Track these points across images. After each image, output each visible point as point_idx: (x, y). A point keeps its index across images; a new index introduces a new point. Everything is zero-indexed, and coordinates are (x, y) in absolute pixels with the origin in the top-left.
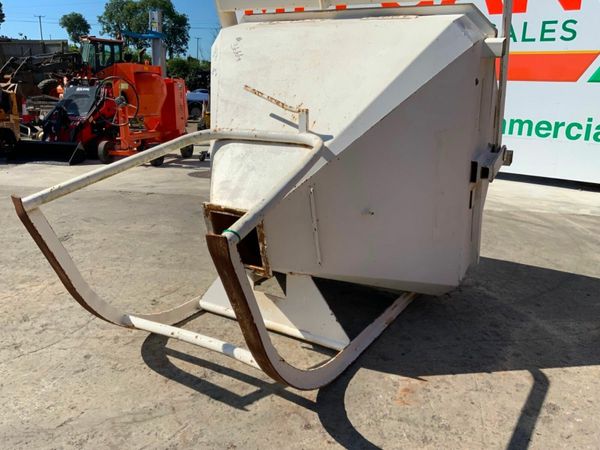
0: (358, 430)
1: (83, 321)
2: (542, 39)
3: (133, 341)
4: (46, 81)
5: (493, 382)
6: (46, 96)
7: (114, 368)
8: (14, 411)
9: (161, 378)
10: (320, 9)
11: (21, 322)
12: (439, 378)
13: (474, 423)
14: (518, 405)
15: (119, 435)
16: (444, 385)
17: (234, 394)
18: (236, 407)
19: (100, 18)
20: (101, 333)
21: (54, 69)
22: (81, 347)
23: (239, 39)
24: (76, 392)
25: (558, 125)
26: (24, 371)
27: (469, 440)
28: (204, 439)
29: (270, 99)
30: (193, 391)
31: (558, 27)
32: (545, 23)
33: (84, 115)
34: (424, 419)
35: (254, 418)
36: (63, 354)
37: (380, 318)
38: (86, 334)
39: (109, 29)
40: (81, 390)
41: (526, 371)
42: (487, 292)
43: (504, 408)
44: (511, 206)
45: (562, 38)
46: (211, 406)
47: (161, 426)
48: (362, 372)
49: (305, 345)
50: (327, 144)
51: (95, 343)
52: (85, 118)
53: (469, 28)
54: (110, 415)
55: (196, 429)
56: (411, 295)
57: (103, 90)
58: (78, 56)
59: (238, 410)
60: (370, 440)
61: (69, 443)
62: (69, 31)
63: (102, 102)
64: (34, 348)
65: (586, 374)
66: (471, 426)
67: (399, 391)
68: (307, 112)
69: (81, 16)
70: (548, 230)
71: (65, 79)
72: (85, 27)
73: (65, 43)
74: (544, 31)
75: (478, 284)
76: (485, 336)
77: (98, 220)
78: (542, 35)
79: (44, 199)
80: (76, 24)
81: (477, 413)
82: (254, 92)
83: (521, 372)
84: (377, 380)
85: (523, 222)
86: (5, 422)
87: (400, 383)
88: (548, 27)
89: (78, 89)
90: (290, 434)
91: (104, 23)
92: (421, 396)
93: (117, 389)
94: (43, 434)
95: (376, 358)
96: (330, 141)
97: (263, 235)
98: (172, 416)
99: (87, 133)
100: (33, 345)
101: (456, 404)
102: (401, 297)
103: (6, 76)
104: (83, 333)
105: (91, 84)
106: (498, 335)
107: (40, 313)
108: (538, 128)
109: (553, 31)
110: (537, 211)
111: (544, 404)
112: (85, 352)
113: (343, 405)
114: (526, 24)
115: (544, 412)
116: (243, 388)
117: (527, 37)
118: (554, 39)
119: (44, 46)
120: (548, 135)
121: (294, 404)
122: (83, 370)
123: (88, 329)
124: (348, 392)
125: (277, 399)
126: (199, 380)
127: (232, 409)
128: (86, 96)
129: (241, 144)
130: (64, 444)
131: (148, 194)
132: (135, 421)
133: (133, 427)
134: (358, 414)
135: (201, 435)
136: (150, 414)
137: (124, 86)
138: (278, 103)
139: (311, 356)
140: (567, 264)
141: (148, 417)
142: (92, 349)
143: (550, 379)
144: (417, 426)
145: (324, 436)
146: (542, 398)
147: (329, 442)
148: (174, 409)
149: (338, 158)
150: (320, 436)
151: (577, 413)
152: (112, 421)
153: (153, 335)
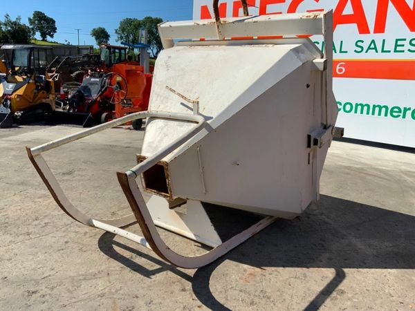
0: (213, 294)
1: (69, 222)
2: (395, 51)
3: (95, 235)
4: (78, 72)
5: (308, 274)
6: (76, 82)
7: (80, 250)
8: (20, 269)
9: (106, 256)
10: (218, 39)
11: (34, 220)
12: (273, 268)
13: (287, 296)
14: (318, 288)
15: (75, 286)
16: (275, 273)
17: (146, 269)
18: (145, 276)
19: (116, 30)
20: (77, 229)
21: (83, 64)
22: (64, 237)
23: (170, 57)
24: (56, 261)
25: (406, 110)
26: (30, 248)
27: (280, 305)
28: (121, 292)
29: (179, 94)
30: (122, 265)
31: (406, 43)
32: (397, 40)
33: (94, 96)
34: (256, 291)
35: (153, 283)
36: (54, 240)
37: (246, 231)
38: (69, 230)
39: (121, 38)
40: (59, 260)
41: (333, 269)
42: (326, 219)
43: (309, 290)
44: (366, 164)
45: (409, 50)
46: (130, 274)
47: (99, 283)
48: (227, 262)
49: (197, 244)
50: (208, 122)
51: (72, 235)
52: (94, 98)
53: (303, 53)
54: (72, 274)
55: (118, 287)
56: (273, 219)
57: (107, 81)
58: (99, 57)
59: (145, 278)
60: (218, 300)
61: (46, 288)
62: (96, 39)
63: (106, 88)
64: (38, 235)
65: (372, 273)
66: (284, 298)
67: (246, 275)
68: (198, 103)
69: (104, 29)
70: (385, 181)
71: (89, 71)
72: (107, 36)
73: (91, 48)
74: (396, 45)
75: (322, 214)
76: (314, 246)
77: (92, 162)
78: (395, 48)
79: (43, 149)
80: (101, 35)
81: (291, 291)
82: (171, 90)
83: (328, 269)
84: (234, 267)
85: (370, 175)
86: (14, 274)
87: (248, 270)
88: (399, 43)
89: (92, 80)
90: (172, 293)
91: (119, 34)
92: (258, 278)
93: (79, 261)
94: (33, 282)
95: (238, 255)
96: (211, 120)
97: (168, 175)
98: (106, 278)
99: (96, 108)
100: (38, 234)
101: (279, 285)
102: (265, 219)
103: (53, 69)
104: (67, 229)
105: (101, 76)
106: (323, 246)
107: (45, 216)
108: (392, 111)
109: (403, 45)
110: (384, 168)
111: (337, 289)
112: (66, 240)
113: (209, 280)
114: (384, 40)
115: (334, 294)
116: (152, 266)
117: (385, 50)
118: (403, 51)
119: (78, 49)
120: (399, 116)
121: (179, 277)
122: (63, 250)
123: (71, 227)
124: (214, 273)
125: (170, 273)
126: (128, 260)
127: (142, 277)
128: (97, 84)
129: (162, 121)
130: (43, 288)
131: (127, 147)
132: (85, 279)
133: (83, 282)
134: (216, 286)
135: (120, 289)
136: (94, 276)
137: (119, 79)
138: (183, 97)
139: (198, 251)
140: (390, 204)
141: (93, 277)
142: (70, 238)
143: (347, 275)
144: (250, 295)
145: (192, 296)
146: (337, 286)
147: (193, 299)
148: (108, 274)
149: (215, 130)
150: (189, 296)
151: (357, 296)
152: (73, 278)
153: (108, 233)
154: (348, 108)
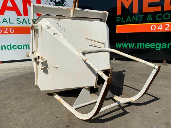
29: (95, 41)
154: (20, 47)
